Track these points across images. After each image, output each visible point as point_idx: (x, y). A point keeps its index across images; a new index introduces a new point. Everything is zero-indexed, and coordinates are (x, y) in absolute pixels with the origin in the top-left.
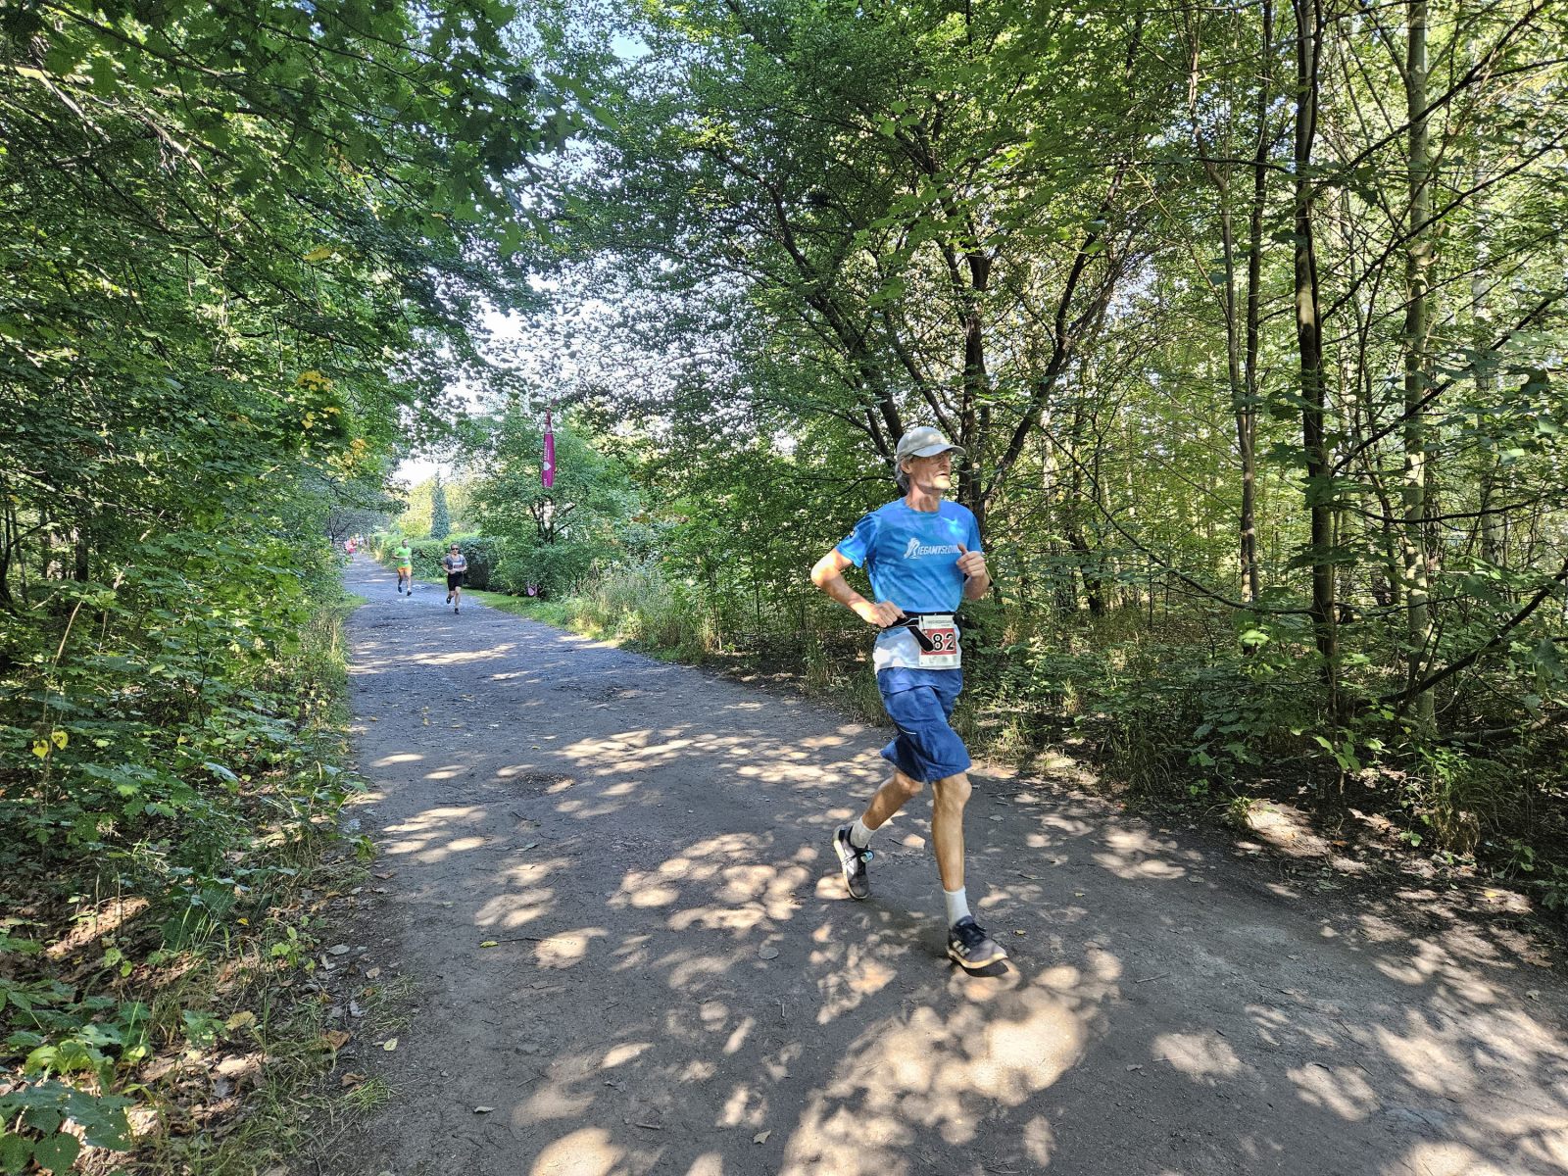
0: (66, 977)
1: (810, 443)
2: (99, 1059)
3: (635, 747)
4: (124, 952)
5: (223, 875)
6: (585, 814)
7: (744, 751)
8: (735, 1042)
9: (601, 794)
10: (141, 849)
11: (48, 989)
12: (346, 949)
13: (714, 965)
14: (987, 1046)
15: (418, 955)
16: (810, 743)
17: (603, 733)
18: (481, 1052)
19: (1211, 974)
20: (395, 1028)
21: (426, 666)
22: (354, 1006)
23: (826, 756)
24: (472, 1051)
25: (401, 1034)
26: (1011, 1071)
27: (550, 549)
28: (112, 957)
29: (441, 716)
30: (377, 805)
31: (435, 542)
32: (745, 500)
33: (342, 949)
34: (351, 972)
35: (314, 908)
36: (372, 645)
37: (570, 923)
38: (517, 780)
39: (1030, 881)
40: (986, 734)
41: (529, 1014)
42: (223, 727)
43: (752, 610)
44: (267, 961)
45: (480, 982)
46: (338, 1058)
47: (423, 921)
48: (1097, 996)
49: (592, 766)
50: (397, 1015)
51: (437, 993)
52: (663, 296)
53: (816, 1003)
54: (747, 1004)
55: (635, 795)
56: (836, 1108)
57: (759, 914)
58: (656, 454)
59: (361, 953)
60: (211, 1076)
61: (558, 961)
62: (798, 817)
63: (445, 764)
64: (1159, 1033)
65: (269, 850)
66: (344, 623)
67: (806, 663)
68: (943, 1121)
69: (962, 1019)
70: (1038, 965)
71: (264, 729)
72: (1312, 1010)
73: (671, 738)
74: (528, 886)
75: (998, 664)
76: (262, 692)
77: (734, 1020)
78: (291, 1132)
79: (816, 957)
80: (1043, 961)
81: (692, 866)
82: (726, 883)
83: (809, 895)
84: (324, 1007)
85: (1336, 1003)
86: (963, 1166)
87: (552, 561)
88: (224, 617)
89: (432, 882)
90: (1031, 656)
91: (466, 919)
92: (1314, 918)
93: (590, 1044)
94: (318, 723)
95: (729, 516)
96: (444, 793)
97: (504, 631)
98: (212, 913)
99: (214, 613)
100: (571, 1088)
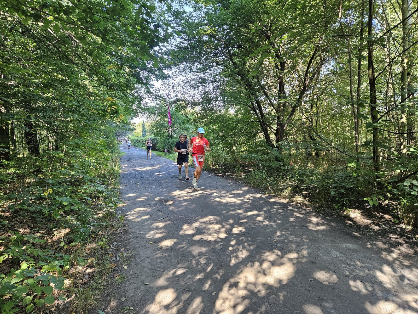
0: (52, 249)
1: (238, 111)
2: (58, 268)
3: (190, 193)
4: (65, 243)
5: (88, 224)
6: (175, 210)
7: (217, 194)
8: (209, 269)
9: (181, 205)
10: (69, 217)
11: (48, 251)
12: (117, 243)
13: (203, 249)
14: (270, 272)
15: (134, 245)
16: (234, 192)
17: (182, 189)
18: (147, 270)
19: (335, 256)
20: (127, 263)
21: (139, 171)
22: (118, 258)
23: (238, 196)
24: (145, 270)
25: (128, 265)
26: (277, 279)
27: (171, 140)
28: (62, 244)
29: (142, 184)
30: (125, 207)
31: (143, 138)
32: (219, 127)
33: (115, 243)
34: (117, 249)
35: (110, 233)
36: (126, 165)
37: (171, 238)
38: (160, 201)
39: (289, 231)
40: (282, 190)
41: (159, 261)
42: (89, 187)
43: (223, 156)
44: (98, 246)
45: (148, 252)
46: (114, 270)
47: (135, 237)
48: (303, 261)
49: (178, 198)
50: (128, 260)
51: (137, 255)
52: (198, 74)
53: (230, 260)
54: (213, 260)
55: (189, 205)
56: (233, 287)
57: (216, 237)
58: (196, 116)
59: (120, 244)
60: (84, 273)
61: (167, 248)
62: (229, 212)
63: (142, 197)
64: (319, 271)
65: (99, 218)
66: (120, 160)
67: (235, 171)
68: (259, 291)
69: (265, 265)
70: (288, 253)
71: (99, 188)
72: (361, 267)
73: (198, 191)
74: (161, 228)
75: (287, 171)
76: (99, 178)
77: (209, 264)
78: (102, 287)
79: (231, 248)
80: (290, 251)
81: (201, 224)
82: (209, 229)
83: (230, 232)
84: (111, 258)
85: (368, 265)
86: (263, 303)
87: (172, 143)
88: (89, 160)
89: (138, 227)
90: (295, 170)
91: (145, 237)
92: (365, 242)
93: (173, 269)
94: (112, 186)
95: (216, 132)
96: (142, 204)
97: (159, 162)
98: (85, 234)
99: (87, 159)
100: (168, 279)
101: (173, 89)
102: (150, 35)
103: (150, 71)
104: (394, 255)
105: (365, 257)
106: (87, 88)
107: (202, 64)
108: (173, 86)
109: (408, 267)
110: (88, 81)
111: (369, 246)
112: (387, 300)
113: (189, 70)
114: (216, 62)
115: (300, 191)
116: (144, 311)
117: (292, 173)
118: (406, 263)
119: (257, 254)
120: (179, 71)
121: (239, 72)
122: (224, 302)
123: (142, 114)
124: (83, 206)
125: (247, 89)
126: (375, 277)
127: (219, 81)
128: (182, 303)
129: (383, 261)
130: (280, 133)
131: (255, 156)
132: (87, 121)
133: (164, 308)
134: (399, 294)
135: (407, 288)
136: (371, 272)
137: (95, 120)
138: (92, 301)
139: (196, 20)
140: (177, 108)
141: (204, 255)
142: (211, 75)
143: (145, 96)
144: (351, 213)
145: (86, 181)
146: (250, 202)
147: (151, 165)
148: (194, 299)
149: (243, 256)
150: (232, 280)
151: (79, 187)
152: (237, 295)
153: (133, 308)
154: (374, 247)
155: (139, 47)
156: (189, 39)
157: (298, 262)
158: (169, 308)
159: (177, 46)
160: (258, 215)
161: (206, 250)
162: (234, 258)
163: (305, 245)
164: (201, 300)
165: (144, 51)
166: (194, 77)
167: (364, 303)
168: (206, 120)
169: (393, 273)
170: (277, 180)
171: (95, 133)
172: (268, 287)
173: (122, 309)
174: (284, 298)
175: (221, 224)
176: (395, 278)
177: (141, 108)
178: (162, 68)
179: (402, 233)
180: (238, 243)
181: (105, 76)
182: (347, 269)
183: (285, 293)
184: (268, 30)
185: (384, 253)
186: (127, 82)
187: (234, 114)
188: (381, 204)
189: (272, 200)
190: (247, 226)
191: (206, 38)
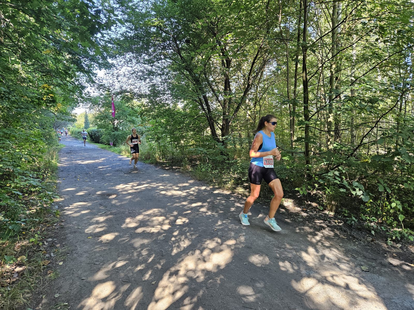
1: (186, 105)
3: (134, 186)
5: (18, 220)
6: (119, 204)
7: (163, 187)
8: (150, 260)
9: (124, 198)
13: (146, 241)
14: (209, 258)
15: (71, 241)
16: (180, 185)
17: (126, 183)
18: (85, 264)
19: (268, 241)
20: (62, 259)
21: (80, 164)
22: (52, 254)
23: (184, 188)
24: (82, 264)
25: (64, 261)
26: (216, 265)
27: (116, 133)
29: (83, 178)
30: (63, 202)
32: (167, 121)
33: (50, 239)
34: (52, 245)
35: (43, 229)
36: (66, 158)
37: (112, 232)
38: (102, 195)
39: (230, 220)
40: (225, 183)
41: (98, 255)
42: (20, 181)
43: (170, 150)
44: (29, 243)
45: (86, 247)
46: (47, 267)
47: (73, 232)
48: (240, 247)
49: (122, 191)
50: (63, 256)
51: (75, 250)
52: (145, 65)
53: (172, 250)
54: (155, 251)
55: (133, 199)
56: (173, 275)
57: (160, 228)
58: (143, 108)
59: (55, 240)
60: (13, 272)
61: (108, 242)
62: (174, 204)
63: (82, 191)
64: (253, 255)
65: (32, 214)
66: (58, 152)
67: (183, 164)
68: (198, 277)
69: (206, 253)
70: (227, 240)
71: (31, 182)
72: (290, 249)
73: (144, 184)
74: (101, 223)
75: (231, 165)
76: (32, 172)
77: (150, 255)
78: (33, 285)
79: (173, 239)
80: (229, 239)
81: (145, 217)
82: (153, 221)
83: (174, 224)
84: (44, 254)
85: (296, 247)
86: (201, 287)
87: (117, 136)
88: (20, 152)
89: (76, 222)
90: (238, 163)
91: (84, 231)
92: (295, 227)
93: (113, 262)
94: (48, 180)
95: (164, 125)
96: (82, 199)
97: (103, 155)
98: (14, 231)
99: (17, 151)
100: (107, 272)
101: (118, 79)
102: (91, 20)
103: (93, 59)
104: (318, 238)
105: (293, 241)
106: (19, 73)
107: (150, 55)
108: (118, 76)
109: (328, 247)
110: (20, 66)
111: (298, 231)
112: (309, 276)
113: (136, 61)
114: (164, 55)
115: (242, 183)
116: (79, 306)
117: (236, 166)
118: (327, 244)
119: (199, 242)
120: (125, 61)
121: (186, 67)
122: (164, 290)
123: (84, 104)
124: (12, 201)
125: (194, 85)
126: (301, 257)
127: (167, 74)
128: (120, 295)
129: (308, 243)
130: (225, 128)
131: (201, 150)
132: (19, 109)
133: (101, 301)
134: (319, 271)
135: (326, 266)
136: (298, 253)
137: (27, 108)
138: (21, 300)
139: (143, 10)
140: (122, 100)
141: (146, 247)
142: (159, 67)
143: (86, 85)
144: (284, 202)
145: (17, 175)
146: (195, 194)
147: (94, 158)
148: (133, 289)
149: (185, 246)
150: (173, 269)
151: (9, 181)
152: (177, 282)
153: (67, 304)
154: (302, 231)
155: (78, 32)
156: (136, 29)
157: (235, 248)
158: (107, 301)
159: (122, 35)
160: (202, 207)
161: (148, 242)
162: (175, 248)
163: (243, 232)
164: (141, 290)
165: (84, 37)
166: (141, 69)
167: (290, 281)
168: (153, 113)
169: (316, 253)
170: (221, 173)
171: (29, 123)
172: (207, 273)
173: (55, 306)
174: (221, 281)
175: (165, 216)
176: (317, 257)
177: (82, 98)
178: (107, 56)
179: (325, 218)
180: (181, 234)
181: (41, 60)
182: (278, 252)
183: (222, 277)
184: (215, 28)
185: (310, 236)
186: (66, 69)
187: (182, 109)
188: (310, 194)
189: (216, 192)
190: (190, 217)
191: (153, 30)
